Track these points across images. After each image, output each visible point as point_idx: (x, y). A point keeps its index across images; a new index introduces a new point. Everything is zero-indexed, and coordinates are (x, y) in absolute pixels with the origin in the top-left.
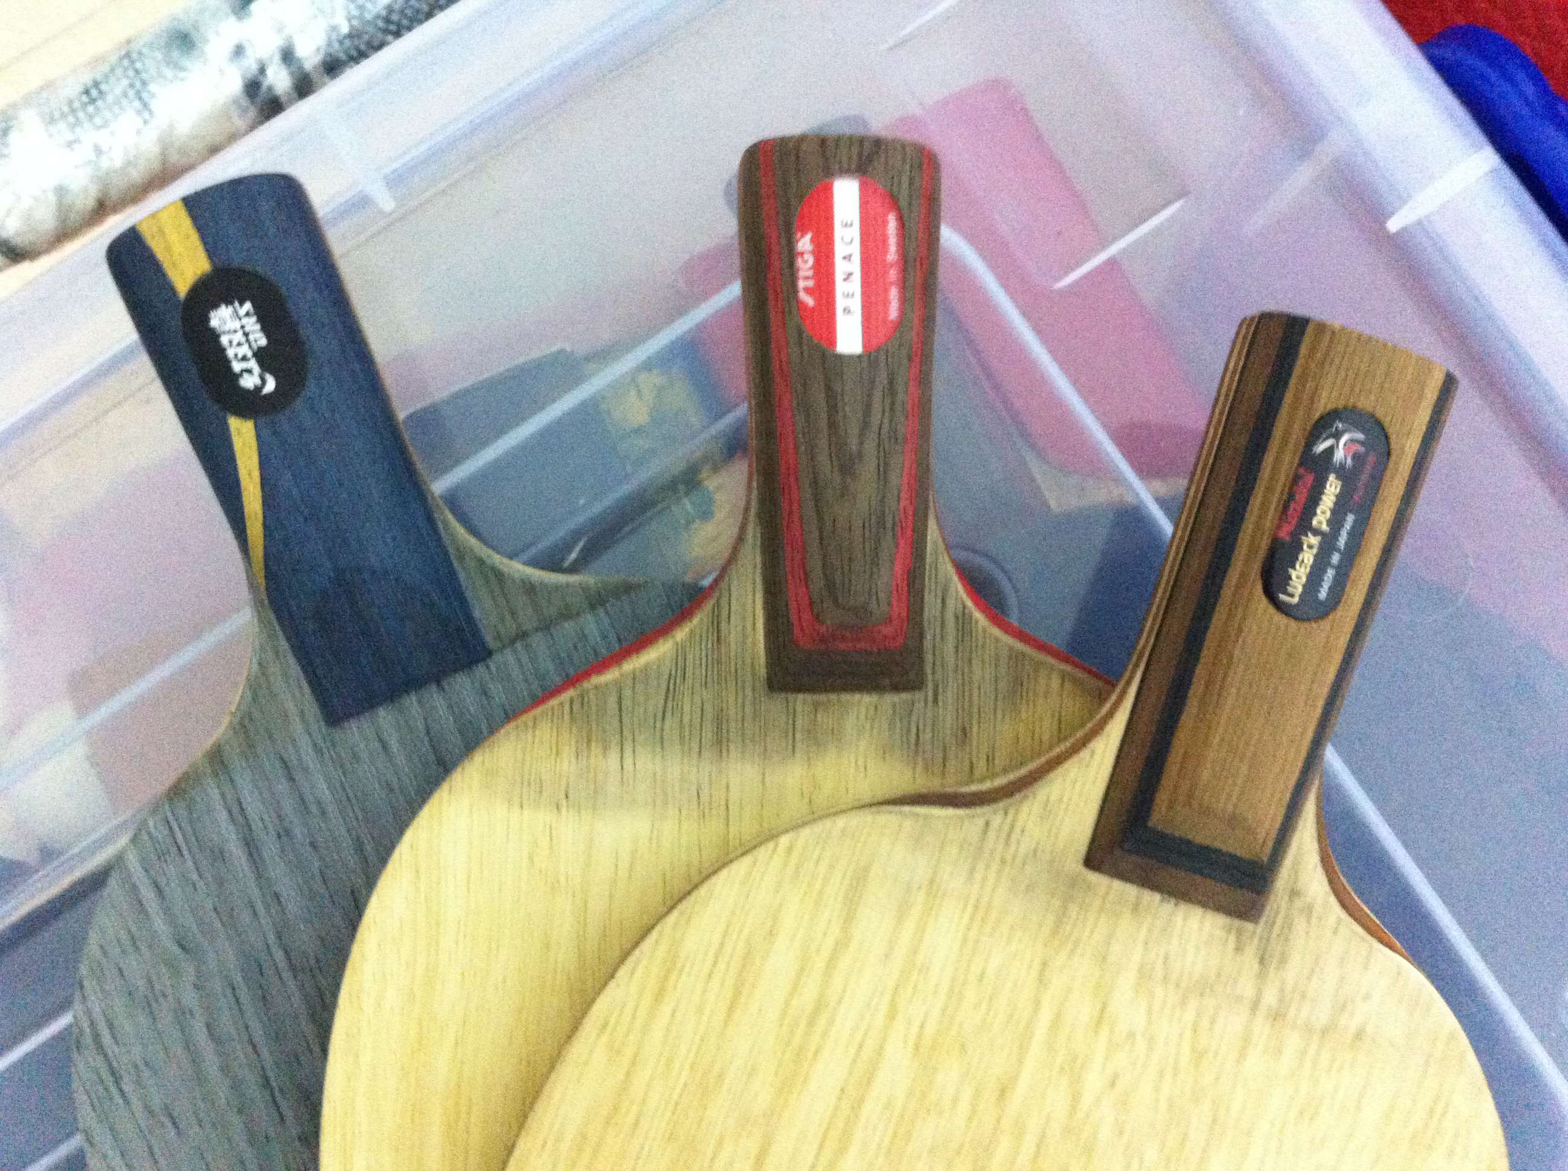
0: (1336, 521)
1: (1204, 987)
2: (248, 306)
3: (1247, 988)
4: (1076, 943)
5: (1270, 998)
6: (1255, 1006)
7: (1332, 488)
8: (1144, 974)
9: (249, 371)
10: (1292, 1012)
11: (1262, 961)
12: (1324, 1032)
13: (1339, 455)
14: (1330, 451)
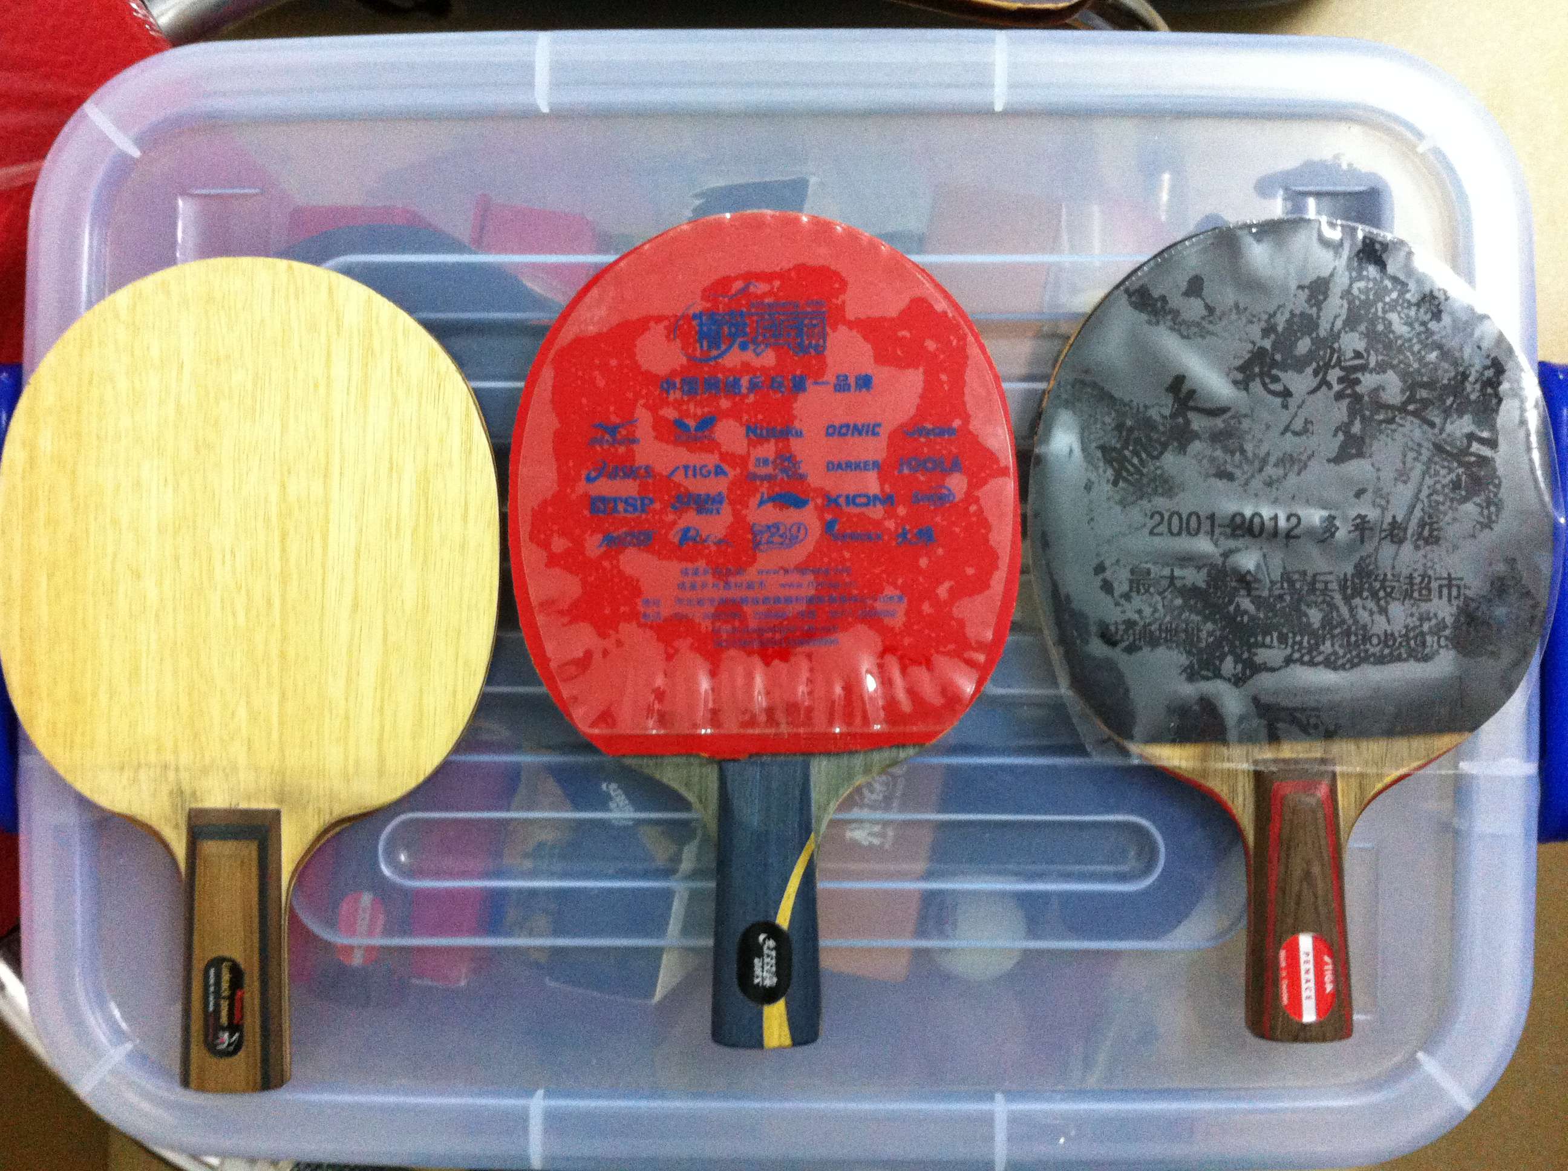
0: (217, 1005)
1: (205, 771)
2: (756, 981)
3: (184, 776)
4: (272, 773)
5: (171, 775)
6: (177, 769)
7: (224, 1020)
8: (235, 768)
9: (768, 948)
10: (158, 770)
11: (182, 792)
12: (139, 766)
13: (226, 1035)
14: (231, 1036)
